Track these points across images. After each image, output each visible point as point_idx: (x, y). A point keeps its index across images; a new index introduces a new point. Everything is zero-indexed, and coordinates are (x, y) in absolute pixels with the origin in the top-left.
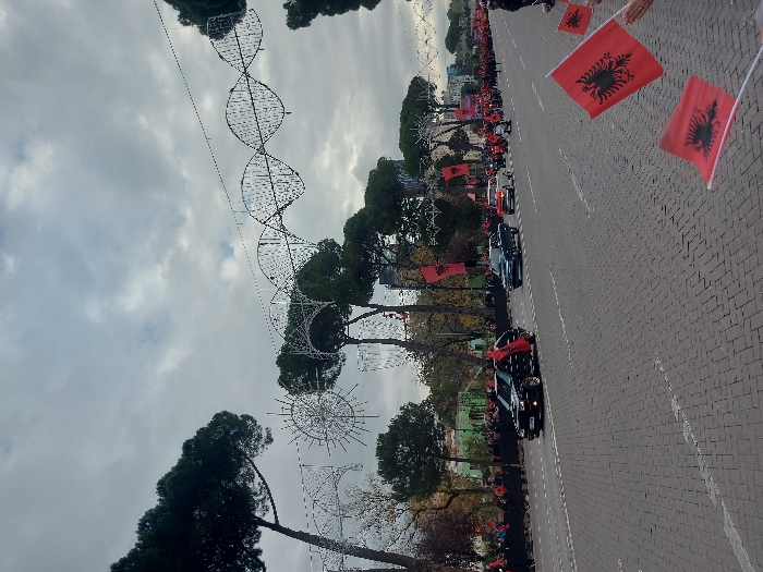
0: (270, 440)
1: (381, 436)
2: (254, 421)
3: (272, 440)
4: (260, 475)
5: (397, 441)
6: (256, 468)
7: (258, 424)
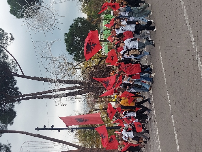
0: (12, 39)
1: (66, 34)
2: (3, 31)
3: (14, 39)
4: (11, 55)
5: (74, 35)
6: (8, 52)
7: (5, 32)
